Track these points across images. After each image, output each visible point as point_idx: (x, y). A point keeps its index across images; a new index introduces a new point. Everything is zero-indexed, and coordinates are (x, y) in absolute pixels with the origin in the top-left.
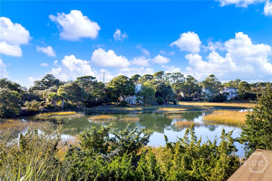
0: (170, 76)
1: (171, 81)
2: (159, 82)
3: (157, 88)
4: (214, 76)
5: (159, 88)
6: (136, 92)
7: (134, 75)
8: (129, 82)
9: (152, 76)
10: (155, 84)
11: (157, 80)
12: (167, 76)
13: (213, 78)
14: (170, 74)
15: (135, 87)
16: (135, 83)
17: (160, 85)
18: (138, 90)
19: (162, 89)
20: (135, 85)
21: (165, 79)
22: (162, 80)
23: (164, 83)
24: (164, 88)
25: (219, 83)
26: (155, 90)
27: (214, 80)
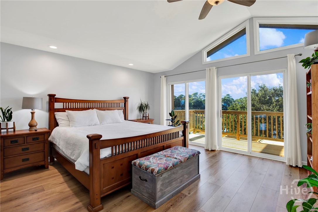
0: (201, 95)
1: (203, 98)
2: (195, 99)
3: (194, 103)
4: (230, 95)
5: (195, 102)
6: (181, 105)
7: (180, 95)
8: (177, 99)
9: (191, 96)
10: (192, 100)
11: (194, 98)
12: (200, 95)
13: (229, 96)
14: (202, 94)
15: (180, 102)
16: (180, 100)
17: (196, 101)
18: (183, 104)
19: (196, 103)
20: (180, 101)
21: (199, 97)
22: (197, 98)
23: (198, 99)
24: (198, 103)
25: (233, 99)
26: (193, 104)
27: (229, 97)
